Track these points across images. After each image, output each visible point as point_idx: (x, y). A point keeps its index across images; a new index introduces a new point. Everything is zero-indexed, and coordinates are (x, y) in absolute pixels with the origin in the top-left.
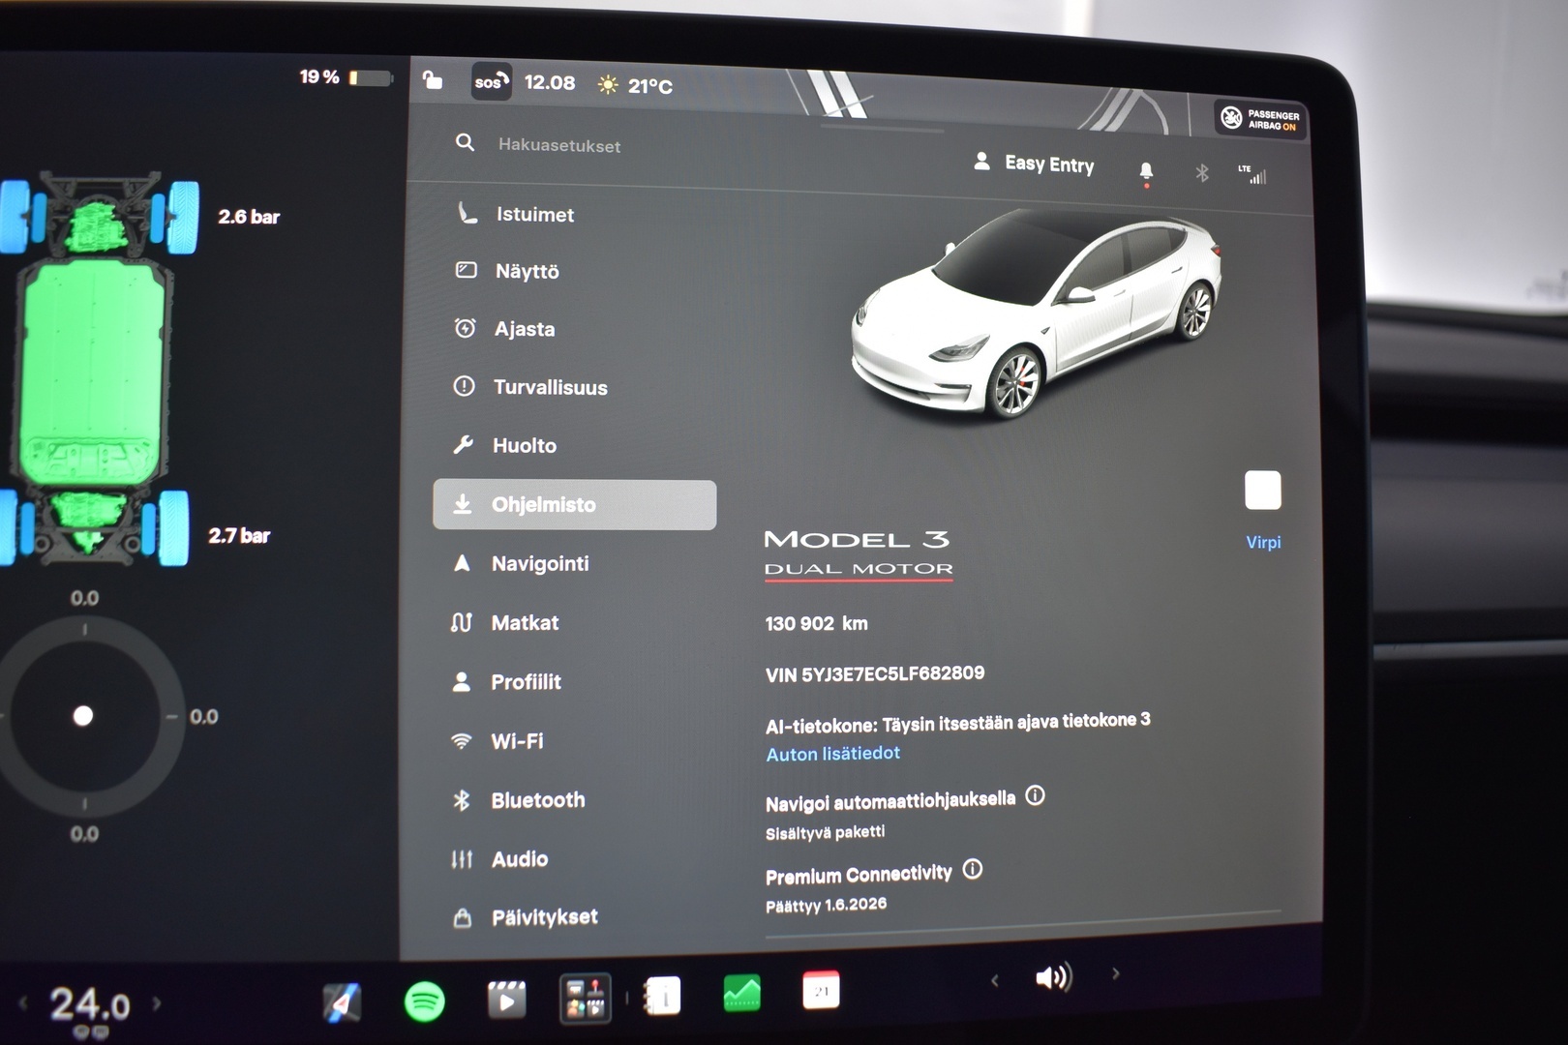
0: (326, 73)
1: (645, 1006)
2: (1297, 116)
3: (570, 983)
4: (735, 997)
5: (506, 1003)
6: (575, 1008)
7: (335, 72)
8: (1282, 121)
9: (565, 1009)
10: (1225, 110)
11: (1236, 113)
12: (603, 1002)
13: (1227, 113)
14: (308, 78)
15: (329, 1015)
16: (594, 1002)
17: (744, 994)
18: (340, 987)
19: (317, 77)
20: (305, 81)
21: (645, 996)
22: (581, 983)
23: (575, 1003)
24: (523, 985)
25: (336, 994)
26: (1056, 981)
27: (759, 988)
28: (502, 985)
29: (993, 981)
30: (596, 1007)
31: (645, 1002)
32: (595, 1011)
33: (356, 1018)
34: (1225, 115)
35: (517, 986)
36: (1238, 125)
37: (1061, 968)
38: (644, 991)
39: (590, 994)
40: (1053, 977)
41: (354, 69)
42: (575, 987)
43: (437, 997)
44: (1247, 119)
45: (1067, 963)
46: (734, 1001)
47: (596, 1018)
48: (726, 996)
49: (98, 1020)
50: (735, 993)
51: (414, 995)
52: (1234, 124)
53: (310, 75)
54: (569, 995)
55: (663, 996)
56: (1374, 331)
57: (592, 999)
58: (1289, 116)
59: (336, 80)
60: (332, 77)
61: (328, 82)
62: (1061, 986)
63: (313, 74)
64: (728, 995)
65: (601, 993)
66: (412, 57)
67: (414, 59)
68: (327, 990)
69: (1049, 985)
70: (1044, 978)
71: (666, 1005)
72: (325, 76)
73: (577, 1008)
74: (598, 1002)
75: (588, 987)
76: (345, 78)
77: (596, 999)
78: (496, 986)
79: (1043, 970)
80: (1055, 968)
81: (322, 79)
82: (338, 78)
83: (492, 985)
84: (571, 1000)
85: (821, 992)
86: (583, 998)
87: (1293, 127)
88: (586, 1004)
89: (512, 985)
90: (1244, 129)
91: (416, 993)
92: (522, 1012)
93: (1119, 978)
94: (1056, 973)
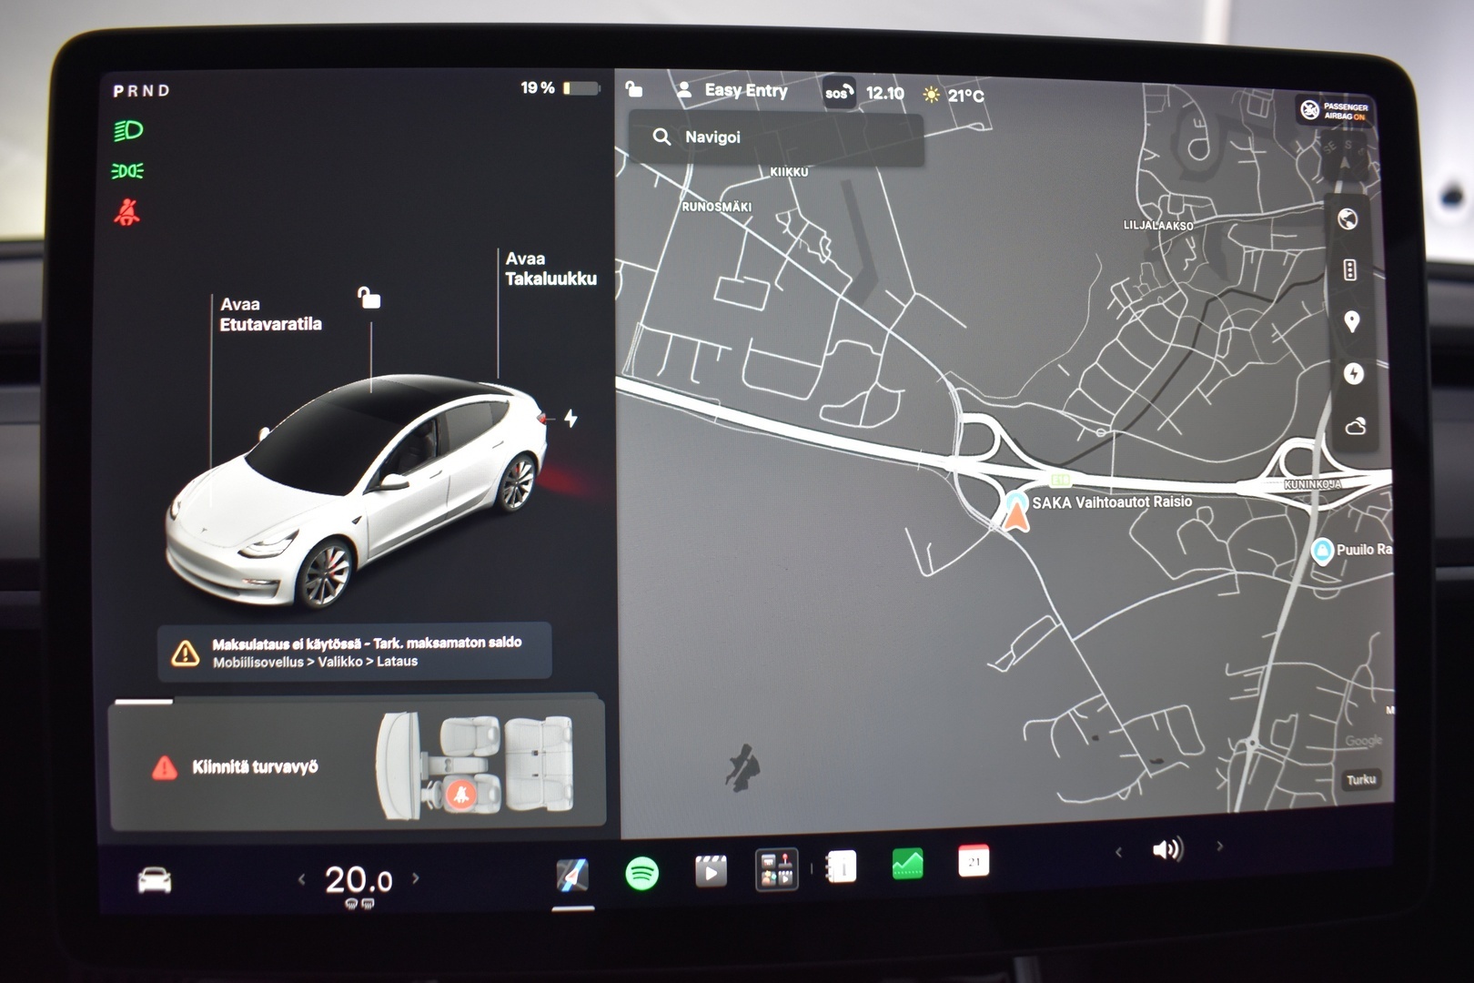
0: (543, 85)
1: (827, 876)
2: (1365, 108)
3: (763, 856)
4: (902, 867)
5: (710, 874)
6: (768, 878)
7: (551, 83)
8: (1353, 112)
9: (760, 879)
10: (1304, 104)
11: (1314, 106)
12: (791, 873)
13: (1306, 106)
14: (528, 89)
15: (562, 886)
16: (784, 872)
17: (909, 865)
18: (571, 862)
19: (536, 88)
20: (525, 92)
21: (827, 867)
22: (774, 856)
23: (768, 873)
24: (724, 859)
25: (567, 868)
26: (1170, 852)
27: (922, 859)
28: (707, 858)
29: (1117, 853)
30: (786, 877)
31: (827, 872)
32: (785, 880)
33: (585, 888)
34: (1305, 108)
35: (720, 859)
36: (1316, 116)
37: (1174, 841)
38: (826, 863)
39: (780, 865)
40: (1168, 849)
41: (567, 81)
42: (768, 860)
43: (652, 870)
44: (1323, 112)
45: (1179, 837)
46: (901, 870)
47: (786, 886)
48: (894, 867)
49: (366, 893)
50: (902, 864)
51: (633, 868)
52: (1312, 116)
53: (530, 86)
54: (763, 867)
55: (842, 867)
56: (1435, 291)
57: (782, 870)
58: (1359, 108)
59: (552, 90)
60: (548, 88)
61: (545, 92)
62: (1174, 856)
63: (533, 86)
64: (896, 865)
65: (790, 865)
66: (616, 70)
67: (618, 71)
68: (560, 864)
69: (1164, 856)
70: (1160, 850)
71: (844, 874)
72: (543, 87)
73: (770, 878)
74: (787, 872)
75: (779, 860)
76: (559, 88)
77: (785, 869)
78: (702, 860)
79: (1158, 843)
80: (1169, 842)
81: (540, 90)
82: (553, 88)
83: (698, 859)
84: (765, 871)
85: (974, 862)
86: (776, 869)
87: (1362, 117)
88: (777, 874)
89: (716, 858)
90: (1321, 120)
91: (634, 866)
92: (724, 881)
93: (1222, 850)
94: (1170, 846)
